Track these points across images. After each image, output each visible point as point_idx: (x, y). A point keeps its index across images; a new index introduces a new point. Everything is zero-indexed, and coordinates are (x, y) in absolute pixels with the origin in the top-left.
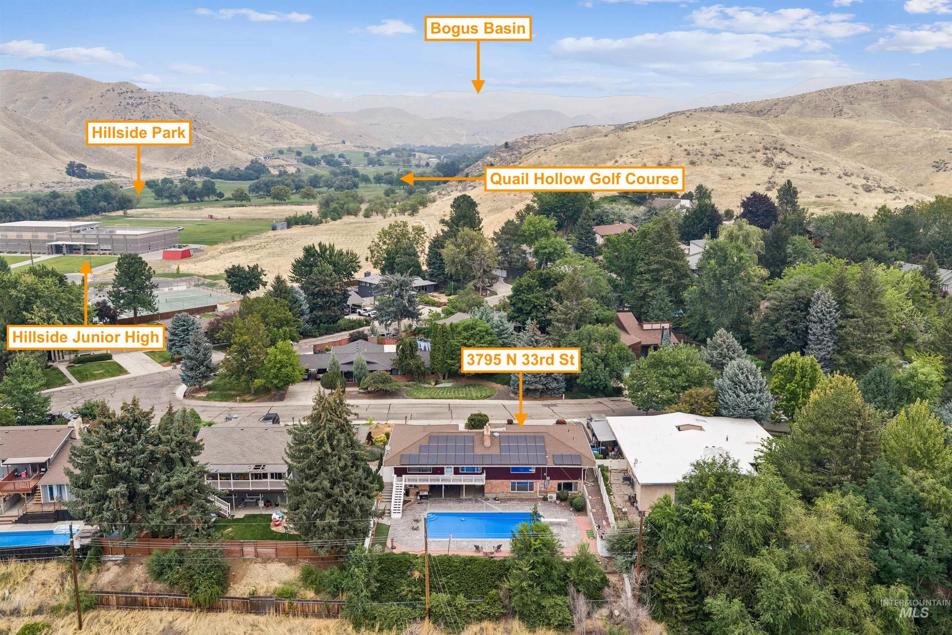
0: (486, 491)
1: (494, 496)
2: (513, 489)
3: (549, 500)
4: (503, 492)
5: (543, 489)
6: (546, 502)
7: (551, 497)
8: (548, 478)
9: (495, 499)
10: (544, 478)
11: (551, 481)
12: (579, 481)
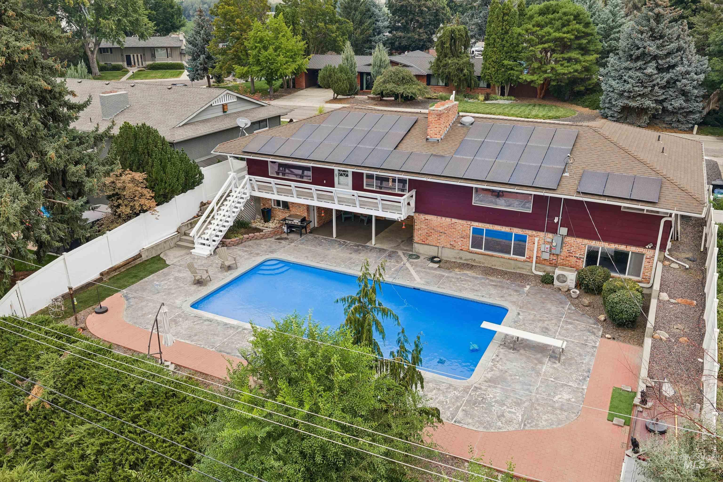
0: (416, 239)
1: (432, 251)
2: (476, 244)
3: (556, 282)
4: (453, 247)
5: (546, 256)
6: (547, 289)
7: (562, 279)
8: (564, 231)
9: (432, 259)
10: (553, 230)
11: (570, 240)
12: (647, 252)
